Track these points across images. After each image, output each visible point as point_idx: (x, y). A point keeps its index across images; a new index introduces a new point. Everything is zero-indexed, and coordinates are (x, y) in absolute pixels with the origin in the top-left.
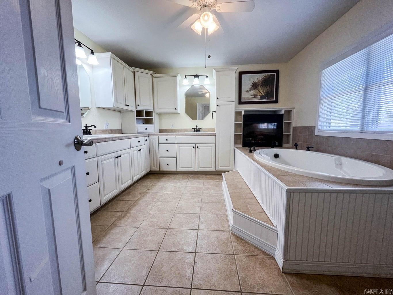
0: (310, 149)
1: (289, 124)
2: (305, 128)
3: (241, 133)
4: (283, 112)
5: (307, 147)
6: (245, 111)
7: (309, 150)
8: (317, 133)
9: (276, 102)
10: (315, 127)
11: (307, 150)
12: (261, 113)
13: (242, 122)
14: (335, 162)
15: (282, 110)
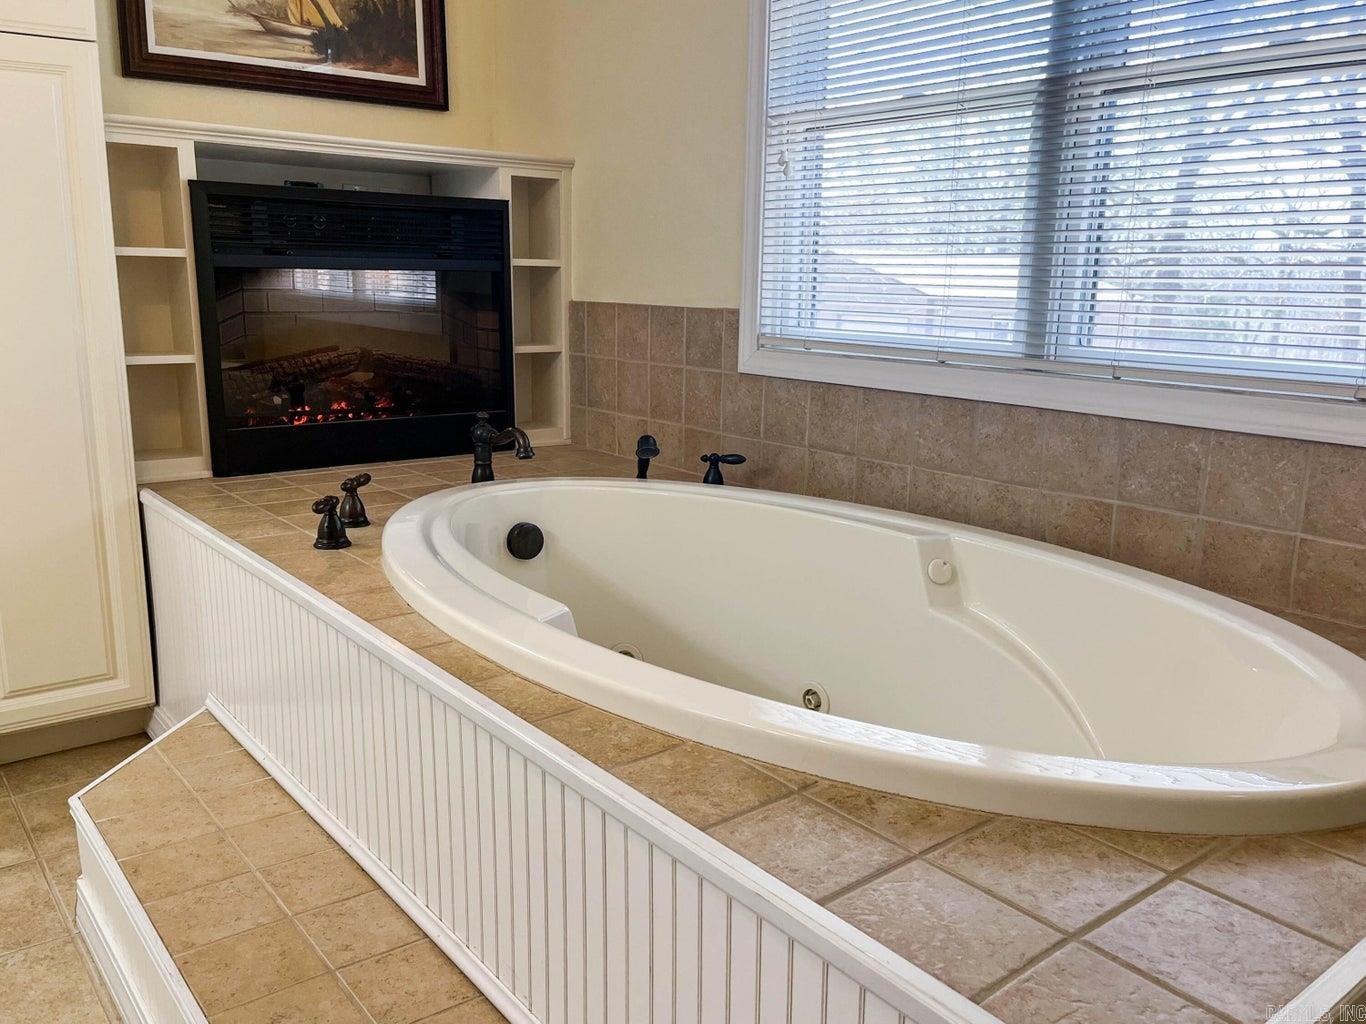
0: (723, 467)
1: (543, 278)
2: (668, 317)
3: (189, 351)
4: (500, 189)
5: (704, 459)
6: (203, 152)
7: (718, 480)
8: (749, 360)
9: (433, 97)
10: (735, 313)
11: (706, 481)
12: (329, 181)
13: (184, 252)
14: (925, 567)
15: (494, 169)
